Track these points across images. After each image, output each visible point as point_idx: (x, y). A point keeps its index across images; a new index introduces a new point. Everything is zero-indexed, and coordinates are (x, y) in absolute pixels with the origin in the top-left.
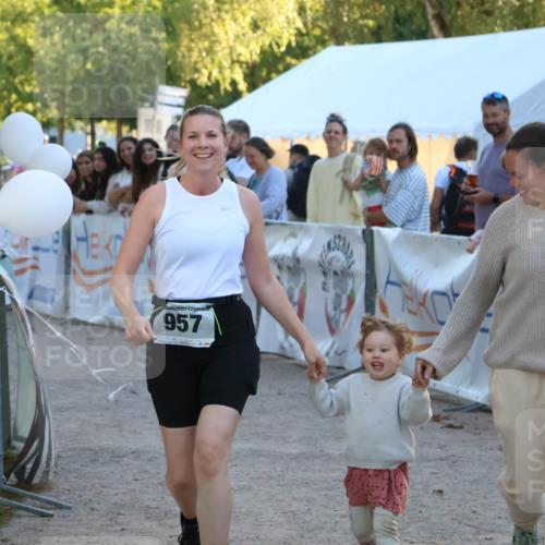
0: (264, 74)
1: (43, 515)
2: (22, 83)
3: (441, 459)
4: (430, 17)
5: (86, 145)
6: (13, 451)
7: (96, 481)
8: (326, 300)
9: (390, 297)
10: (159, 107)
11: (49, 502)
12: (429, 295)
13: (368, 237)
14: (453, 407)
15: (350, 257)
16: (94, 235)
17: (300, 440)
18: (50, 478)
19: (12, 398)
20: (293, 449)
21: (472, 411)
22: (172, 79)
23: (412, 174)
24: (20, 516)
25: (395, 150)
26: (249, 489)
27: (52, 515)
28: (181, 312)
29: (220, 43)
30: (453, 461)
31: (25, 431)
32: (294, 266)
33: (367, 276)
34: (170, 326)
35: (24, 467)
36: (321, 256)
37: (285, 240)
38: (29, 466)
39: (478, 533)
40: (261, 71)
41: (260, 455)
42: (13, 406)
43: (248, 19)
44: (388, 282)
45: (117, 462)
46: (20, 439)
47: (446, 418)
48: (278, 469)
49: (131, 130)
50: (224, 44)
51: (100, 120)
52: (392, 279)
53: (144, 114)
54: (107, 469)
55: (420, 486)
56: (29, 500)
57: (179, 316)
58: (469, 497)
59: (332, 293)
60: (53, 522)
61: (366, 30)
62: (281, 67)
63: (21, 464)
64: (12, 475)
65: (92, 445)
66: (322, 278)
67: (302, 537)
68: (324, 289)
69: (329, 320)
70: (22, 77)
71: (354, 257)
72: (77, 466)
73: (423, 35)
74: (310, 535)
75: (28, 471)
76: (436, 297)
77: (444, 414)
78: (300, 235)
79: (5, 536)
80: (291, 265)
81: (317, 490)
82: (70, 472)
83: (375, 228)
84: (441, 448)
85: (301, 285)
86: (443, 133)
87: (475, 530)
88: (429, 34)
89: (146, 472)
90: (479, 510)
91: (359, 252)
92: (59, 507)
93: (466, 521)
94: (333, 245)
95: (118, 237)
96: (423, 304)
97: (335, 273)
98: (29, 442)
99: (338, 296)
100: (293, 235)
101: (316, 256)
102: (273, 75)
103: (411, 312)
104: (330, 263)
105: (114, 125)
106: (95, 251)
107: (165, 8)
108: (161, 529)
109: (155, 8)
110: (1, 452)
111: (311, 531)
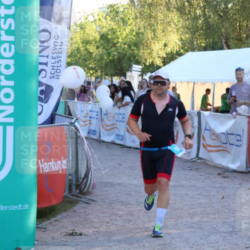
1: (87, 203)
2: (89, 64)
3: (220, 187)
6: (79, 183)
7: (106, 193)
10: (133, 72)
11: (90, 199)
13: (199, 115)
14: (225, 171)
16: (109, 113)
18: (90, 190)
19: (79, 166)
21: (231, 172)
22: (138, 63)
24: (80, 203)
27: (90, 203)
30: (224, 188)
31: (83, 176)
33: (198, 127)
35: (81, 187)
38: (83, 187)
39: (230, 211)
42: (80, 168)
43: (163, 43)
44: (206, 129)
45: (113, 187)
46: (81, 179)
50: (155, 51)
51: (114, 76)
53: (128, 74)
54: (109, 189)
56: (83, 198)
58: (228, 200)
60: (90, 205)
61: (201, 47)
64: (78, 190)
65: (105, 181)
70: (89, 62)
71: (194, 121)
72: (100, 188)
73: (222, 48)
75: (82, 188)
77: (222, 173)
79: (75, 209)
82: (97, 190)
83: (201, 112)
84: (221, 184)
85: (177, 130)
86: (226, 81)
89: (123, 190)
90: (231, 204)
91: (196, 119)
92: (93, 201)
93: (226, 207)
95: (117, 114)
96: (217, 137)
98: (83, 179)
103: (213, 139)
106: (109, 118)
108: (125, 208)
109: (133, 39)
110: (74, 183)
111: (175, 210)
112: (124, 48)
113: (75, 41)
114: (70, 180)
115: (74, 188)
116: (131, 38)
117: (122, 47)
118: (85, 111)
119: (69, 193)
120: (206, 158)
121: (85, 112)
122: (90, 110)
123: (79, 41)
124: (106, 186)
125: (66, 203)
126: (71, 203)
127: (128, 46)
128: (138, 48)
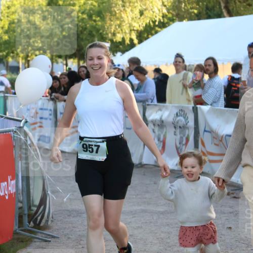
0: (146, 35)
1: (46, 241)
3: (230, 213)
4: (223, 8)
5: (64, 70)
6: (32, 212)
7: (71, 225)
8: (176, 140)
9: (206, 138)
11: (49, 235)
12: (224, 136)
13: (195, 110)
14: (235, 188)
15: (187, 119)
17: (164, 205)
18: (49, 223)
19: (31, 187)
20: (161, 209)
22: (103, 39)
23: (216, 81)
24: (35, 242)
25: (207, 70)
26: (141, 227)
27: (50, 241)
28: (90, 143)
29: (125, 22)
30: (236, 214)
31: (37, 202)
32: (161, 124)
33: (195, 128)
34: (85, 150)
35: (37, 219)
36: (173, 119)
37: (157, 112)
38: (39, 218)
39: (248, 247)
40: (144, 34)
41: (146, 212)
42: (31, 191)
43: (138, 10)
44: (205, 131)
45: (80, 216)
46: (35, 206)
47: (233, 194)
48: (155, 218)
49: (84, 62)
50: (127, 22)
51: (71, 57)
52: (206, 129)
54: (75, 219)
55: (220, 226)
56: (39, 234)
57: (89, 145)
59: (178, 137)
60: (50, 244)
61: (193, 14)
62: (153, 32)
63: (35, 217)
64: (32, 222)
65: (68, 208)
66: (174, 130)
67: (166, 250)
68: (175, 134)
69: (177, 149)
71: (189, 120)
72: (61, 218)
73: (219, 16)
74: (170, 249)
75: (39, 220)
76: (227, 137)
77: (231, 192)
78: (163, 110)
80: (160, 124)
81: (173, 228)
82: (58, 221)
83: (198, 106)
84: (231, 207)
85: (164, 133)
86: (229, 61)
87: (247, 245)
88: (222, 15)
91: (191, 117)
92: (53, 237)
93: (242, 241)
94: (179, 114)
96: (221, 141)
97: (180, 127)
98: (39, 207)
99: (181, 138)
100: (160, 110)
101: (171, 119)
102: (150, 36)
103: (215, 144)
104: (177, 123)
105: (76, 61)
107: (99, 6)
109: (94, 6)
110: (26, 212)
111: (170, 247)
112: (83, 19)
113: (13, 9)
114: (20, 208)
115: (26, 219)
116: (92, 4)
117: (80, 18)
118: (33, 108)
119: (19, 227)
120: (207, 172)
121: (34, 111)
122: (40, 107)
123: (19, 10)
124: (69, 216)
125: (15, 241)
126: (22, 242)
127: (88, 16)
128: (103, 19)
